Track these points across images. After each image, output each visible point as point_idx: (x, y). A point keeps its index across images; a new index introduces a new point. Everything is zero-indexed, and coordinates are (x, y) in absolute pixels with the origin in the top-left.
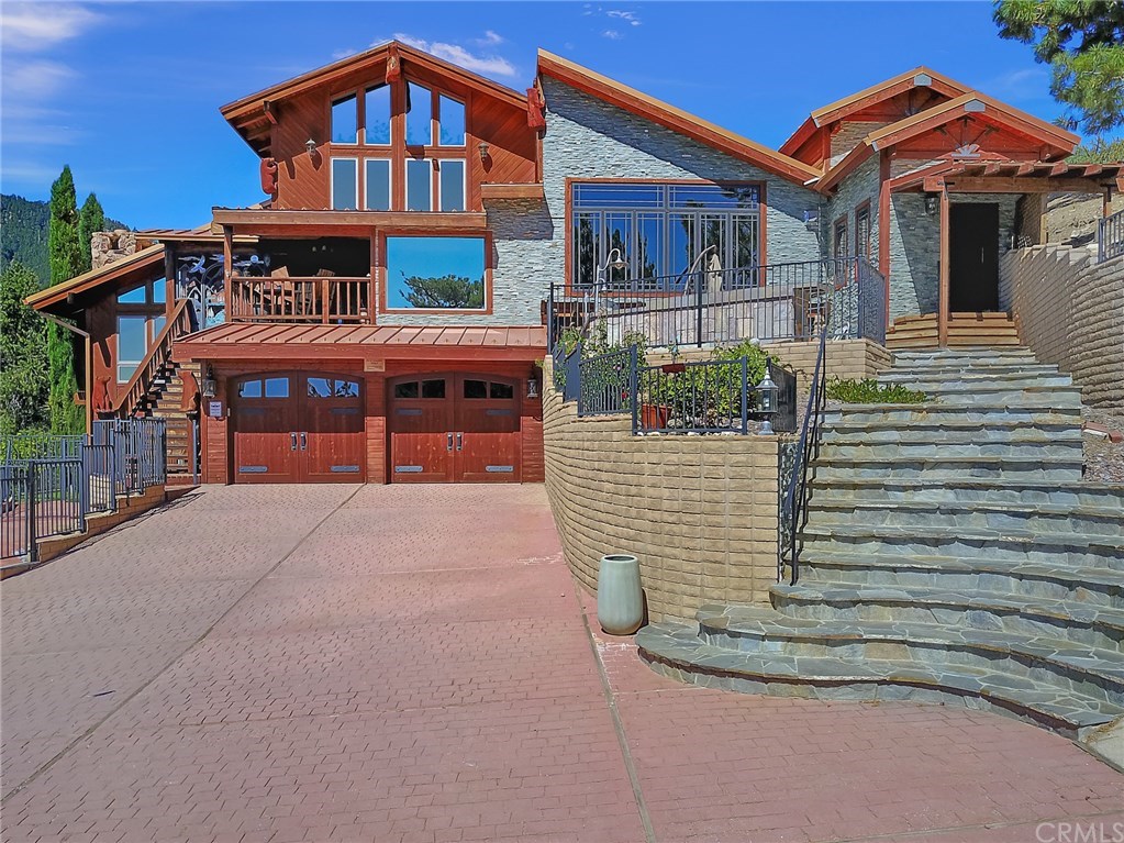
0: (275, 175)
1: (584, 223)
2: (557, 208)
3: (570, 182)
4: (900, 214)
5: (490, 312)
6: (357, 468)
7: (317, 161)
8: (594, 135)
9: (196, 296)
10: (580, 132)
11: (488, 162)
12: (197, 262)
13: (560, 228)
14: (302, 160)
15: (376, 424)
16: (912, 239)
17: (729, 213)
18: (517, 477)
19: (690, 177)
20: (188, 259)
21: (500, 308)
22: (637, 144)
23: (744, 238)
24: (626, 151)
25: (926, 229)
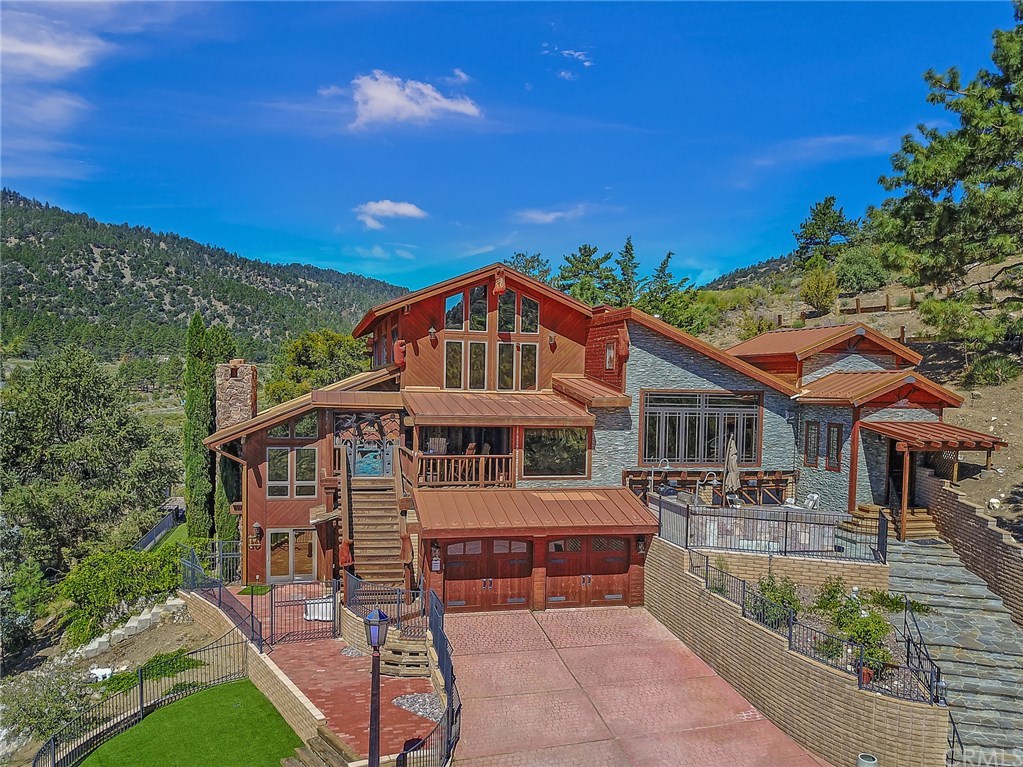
0: (404, 352)
1: (652, 418)
2: (635, 410)
3: (643, 391)
4: (864, 441)
5: (589, 478)
6: (524, 599)
7: (435, 343)
8: (659, 360)
9: (349, 444)
10: (650, 358)
11: (553, 347)
12: (350, 419)
13: (636, 422)
14: (424, 342)
15: (539, 573)
16: (870, 457)
17: (740, 414)
18: (625, 601)
19: (718, 388)
20: (344, 416)
21: (597, 476)
22: (686, 366)
23: (749, 426)
24: (678, 371)
25: (877, 449)
